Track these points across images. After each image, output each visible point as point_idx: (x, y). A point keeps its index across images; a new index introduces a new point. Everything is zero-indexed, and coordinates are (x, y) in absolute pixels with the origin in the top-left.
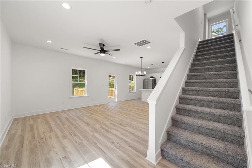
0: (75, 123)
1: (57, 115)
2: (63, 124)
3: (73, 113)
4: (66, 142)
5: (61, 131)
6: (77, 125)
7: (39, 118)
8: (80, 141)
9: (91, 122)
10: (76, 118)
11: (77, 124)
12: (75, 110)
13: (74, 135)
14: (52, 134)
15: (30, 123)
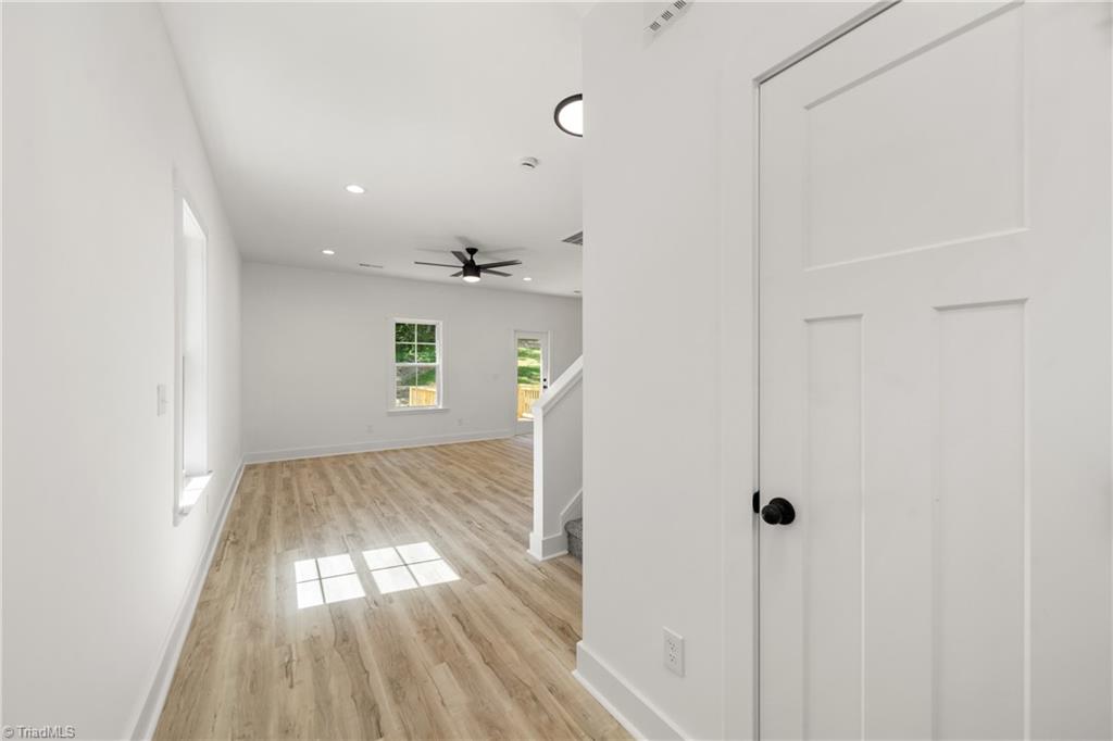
0: (391, 481)
1: (350, 462)
2: (362, 482)
3: (394, 460)
4: (359, 514)
5: (353, 493)
6: (395, 486)
7: (304, 466)
8: (391, 514)
9: (436, 481)
10: (397, 470)
11: (397, 483)
12: (403, 453)
13: (383, 503)
14: (332, 499)
15: (284, 476)
